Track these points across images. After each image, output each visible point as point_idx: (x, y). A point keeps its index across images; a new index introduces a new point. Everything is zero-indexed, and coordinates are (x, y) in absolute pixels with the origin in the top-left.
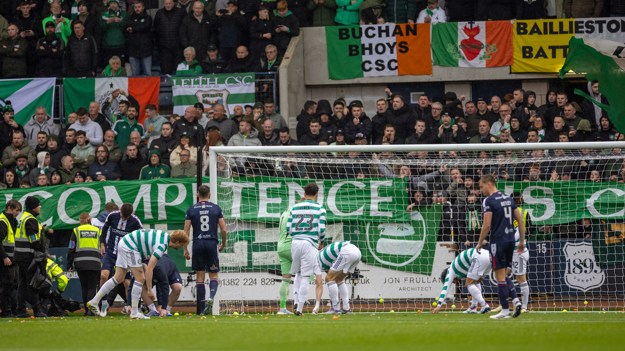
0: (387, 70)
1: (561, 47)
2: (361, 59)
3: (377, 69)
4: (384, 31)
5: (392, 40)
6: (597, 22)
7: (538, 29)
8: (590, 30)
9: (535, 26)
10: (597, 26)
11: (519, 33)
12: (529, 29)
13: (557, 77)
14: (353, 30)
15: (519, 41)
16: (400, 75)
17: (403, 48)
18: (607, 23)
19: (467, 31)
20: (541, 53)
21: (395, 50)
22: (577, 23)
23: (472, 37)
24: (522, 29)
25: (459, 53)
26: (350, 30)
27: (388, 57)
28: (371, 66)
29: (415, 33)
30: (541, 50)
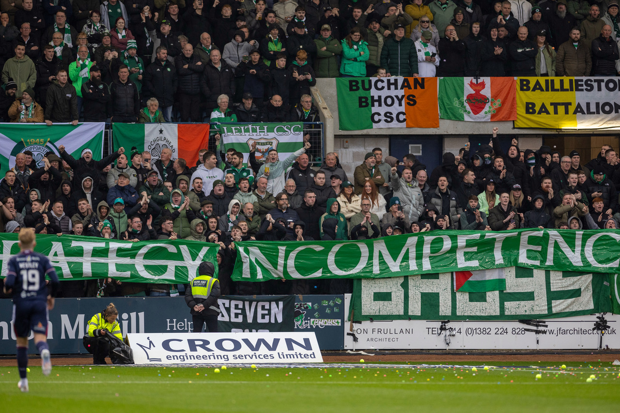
0: (395, 122)
1: (562, 104)
2: (371, 111)
3: (386, 121)
4: (392, 84)
5: (401, 93)
6: (595, 81)
7: (540, 86)
8: (589, 88)
9: (538, 83)
10: (595, 85)
11: (522, 89)
12: (532, 85)
13: (557, 133)
14: (363, 82)
15: (523, 97)
16: (408, 127)
17: (411, 101)
18: (605, 81)
19: (473, 85)
20: (543, 110)
21: (403, 102)
22: (577, 81)
23: (478, 92)
24: (525, 85)
25: (465, 107)
26: (360, 82)
27: (396, 109)
28: (380, 117)
29: (422, 87)
30: (543, 106)
